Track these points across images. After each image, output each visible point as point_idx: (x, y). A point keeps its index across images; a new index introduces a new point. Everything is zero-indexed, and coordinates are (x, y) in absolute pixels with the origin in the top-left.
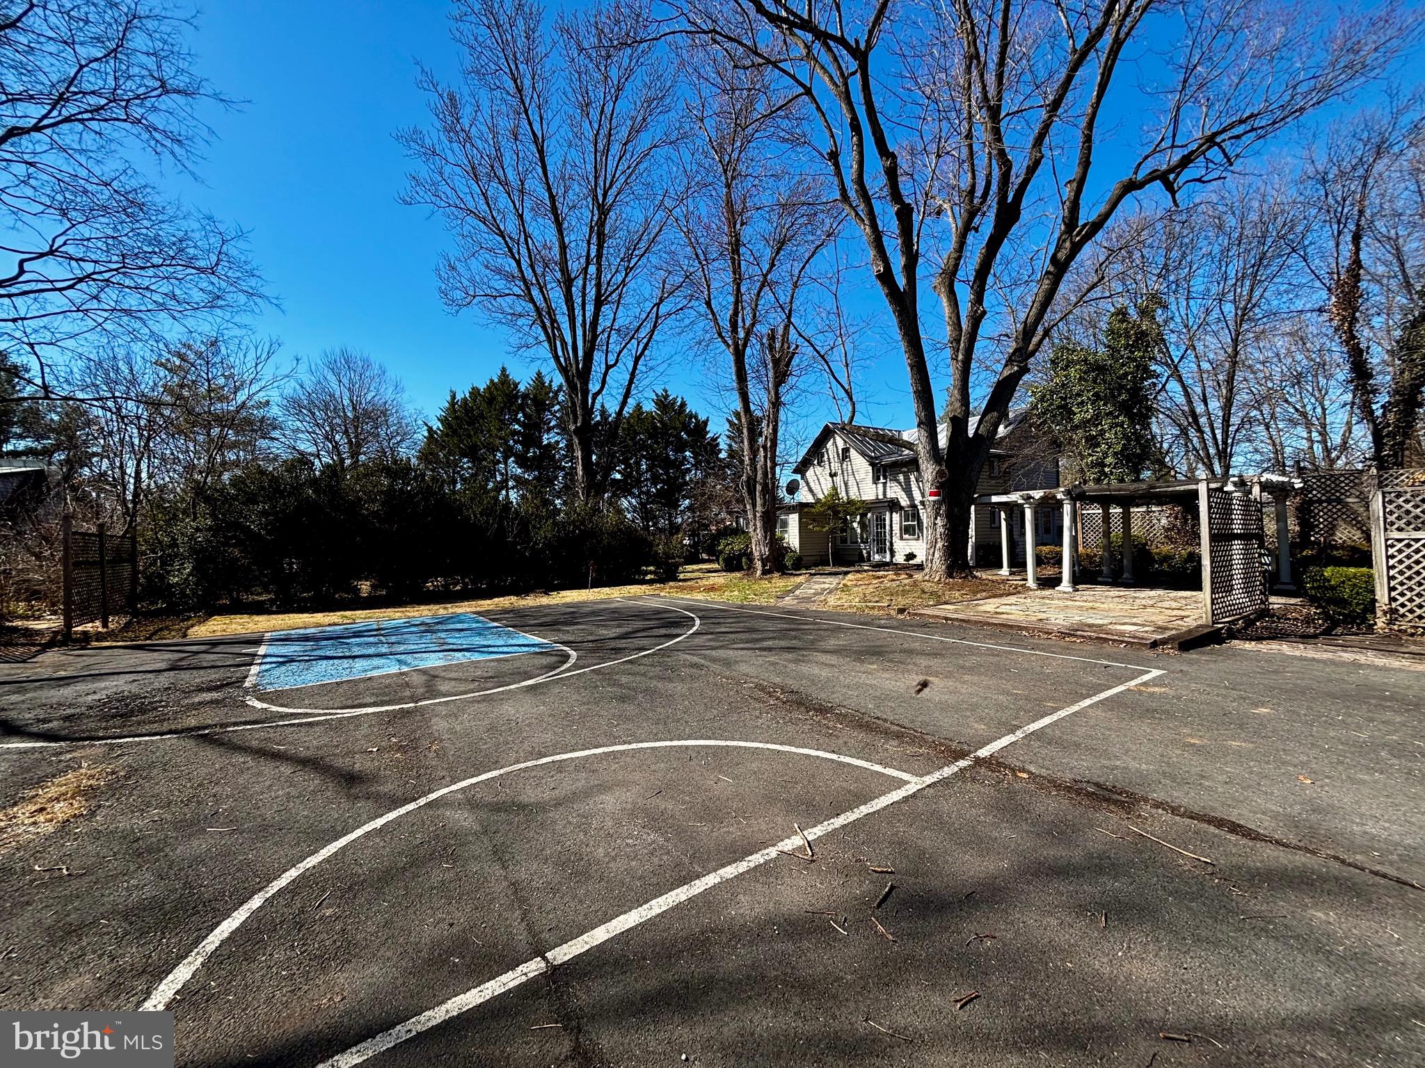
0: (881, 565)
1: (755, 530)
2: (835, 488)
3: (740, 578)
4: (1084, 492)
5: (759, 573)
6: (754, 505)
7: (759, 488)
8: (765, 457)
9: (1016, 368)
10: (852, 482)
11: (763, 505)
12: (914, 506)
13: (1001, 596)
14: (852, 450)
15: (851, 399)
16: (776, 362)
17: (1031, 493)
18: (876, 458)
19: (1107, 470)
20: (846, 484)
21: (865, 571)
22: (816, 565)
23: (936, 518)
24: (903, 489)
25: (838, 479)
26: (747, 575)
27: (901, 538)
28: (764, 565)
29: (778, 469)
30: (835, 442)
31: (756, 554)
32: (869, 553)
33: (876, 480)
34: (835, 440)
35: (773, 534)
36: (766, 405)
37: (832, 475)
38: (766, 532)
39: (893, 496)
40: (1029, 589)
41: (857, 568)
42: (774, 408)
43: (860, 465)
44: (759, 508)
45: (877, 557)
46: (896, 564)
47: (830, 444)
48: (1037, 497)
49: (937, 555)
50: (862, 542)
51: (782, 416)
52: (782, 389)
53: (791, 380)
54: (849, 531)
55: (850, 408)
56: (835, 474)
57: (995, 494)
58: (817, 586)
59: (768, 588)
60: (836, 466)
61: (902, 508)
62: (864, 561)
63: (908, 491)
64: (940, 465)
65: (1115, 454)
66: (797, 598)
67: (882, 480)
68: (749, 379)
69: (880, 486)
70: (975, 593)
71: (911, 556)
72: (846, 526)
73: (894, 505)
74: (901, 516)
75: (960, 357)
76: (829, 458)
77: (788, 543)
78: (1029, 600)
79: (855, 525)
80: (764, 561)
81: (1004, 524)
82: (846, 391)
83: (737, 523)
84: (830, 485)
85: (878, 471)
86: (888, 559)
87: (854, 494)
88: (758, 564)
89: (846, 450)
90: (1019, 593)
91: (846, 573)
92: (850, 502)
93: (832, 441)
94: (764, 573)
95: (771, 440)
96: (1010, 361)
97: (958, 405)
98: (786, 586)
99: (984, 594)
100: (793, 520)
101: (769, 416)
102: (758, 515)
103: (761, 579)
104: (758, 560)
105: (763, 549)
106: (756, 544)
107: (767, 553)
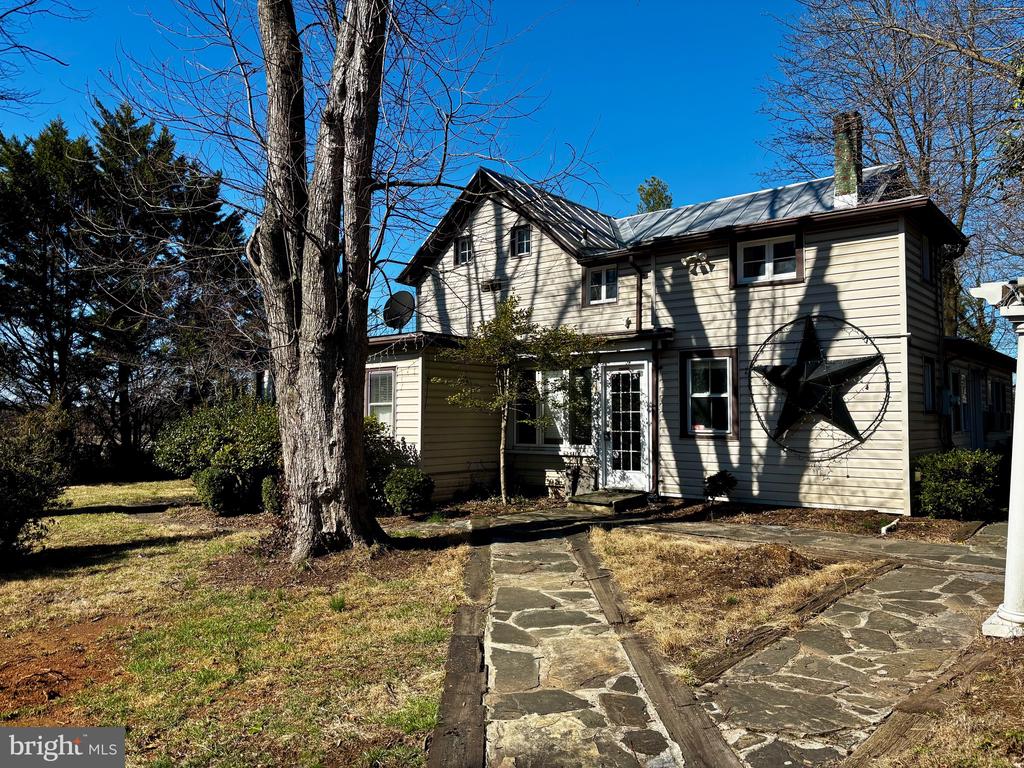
1: (293, 400)
5: (299, 549)
6: (293, 316)
11: (326, 314)
12: (720, 352)
14: (535, 232)
18: (589, 249)
27: (685, 434)
28: (319, 520)
31: (295, 481)
33: (590, 297)
35: (353, 411)
38: (329, 408)
44: (311, 326)
46: (666, 500)
47: (481, 220)
56: (494, 287)
61: (686, 356)
67: (605, 299)
71: (720, 482)
73: (665, 348)
74: (683, 375)
80: (320, 506)
85: (595, 278)
86: (645, 487)
88: (300, 516)
89: (519, 233)
95: (359, 98)
100: (409, 375)
102: (307, 347)
103: (306, 575)
104: (300, 502)
105: (317, 464)
106: (296, 448)
107: (333, 479)
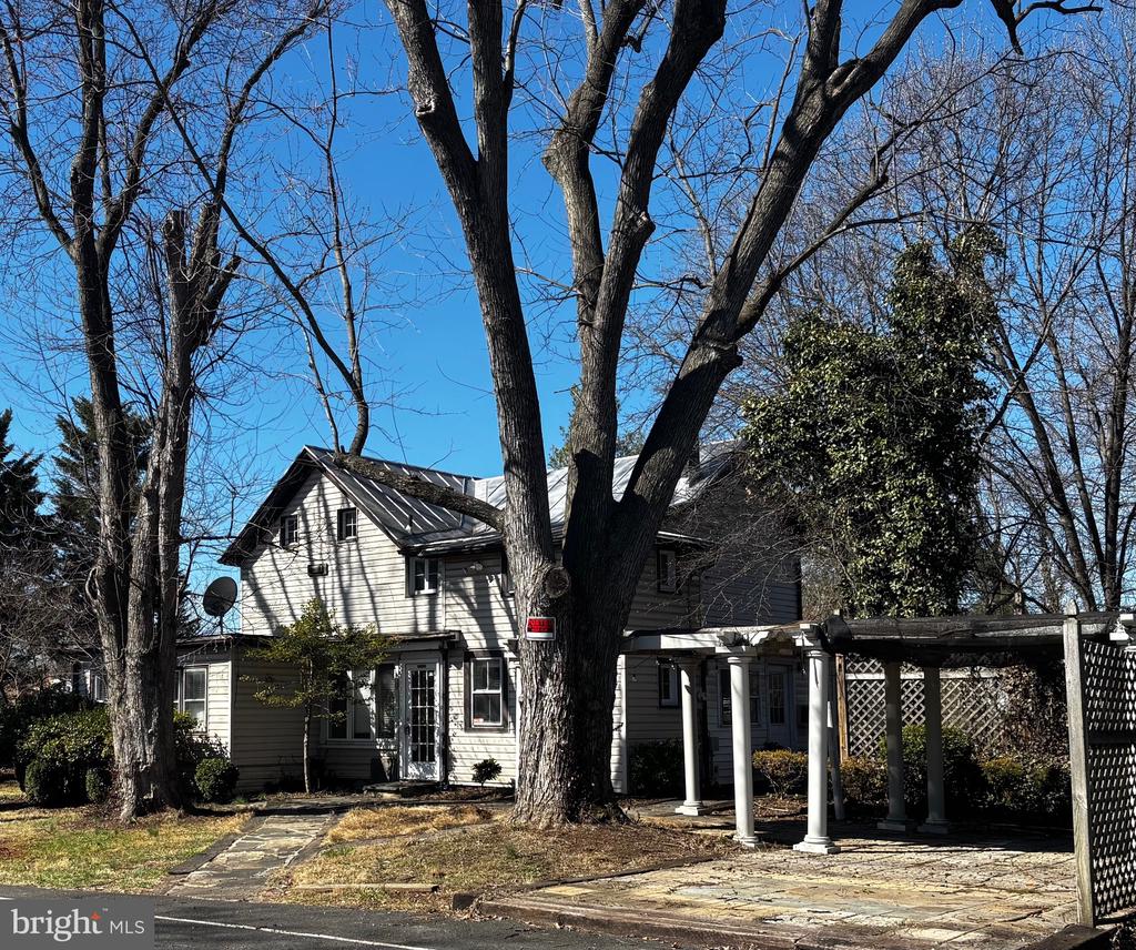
0: (422, 791)
1: (120, 701)
2: (319, 603)
3: (79, 825)
4: (850, 633)
5: (126, 809)
6: (121, 639)
7: (134, 594)
8: (154, 521)
9: (713, 354)
10: (359, 591)
11: (146, 638)
12: (495, 652)
13: (679, 864)
14: (361, 515)
15: (359, 396)
16: (185, 292)
17: (742, 630)
18: (415, 536)
19: (894, 586)
20: (345, 595)
21: (385, 804)
22: (271, 789)
23: (542, 682)
24: (474, 613)
25: (328, 583)
26: (97, 815)
27: (468, 727)
28: (140, 790)
29: (184, 551)
30: (322, 494)
31: (122, 762)
32: (394, 761)
33: (413, 587)
34: (321, 489)
35: (167, 709)
36: (159, 393)
37: (316, 572)
38: (148, 706)
39: (452, 625)
40: (739, 848)
41: (367, 796)
42: (177, 400)
43: (378, 549)
44: (133, 646)
45: (413, 771)
46: (455, 788)
47: (310, 500)
48: (755, 641)
49: (544, 767)
50: (380, 734)
51: (197, 424)
52: (199, 359)
53: (222, 339)
54: (350, 707)
55: (356, 417)
56: (322, 571)
57: (668, 632)
58: (270, 843)
59: (149, 850)
60: (322, 551)
61: (469, 656)
62: (384, 781)
63: (483, 616)
64: (553, 560)
65: (910, 552)
66: (220, 872)
67: (427, 590)
68: (117, 326)
69: (423, 603)
70: (624, 857)
71: (488, 769)
72: (343, 697)
73: (451, 648)
74: (467, 673)
75: (598, 321)
76: (307, 532)
77: (204, 735)
78: (738, 875)
79: (365, 693)
80: (141, 779)
81: (686, 697)
82: (348, 376)
83: (77, 680)
84: (308, 595)
85: (420, 567)
86: (437, 778)
87: (363, 620)
88: (126, 788)
89: (346, 516)
90: (718, 857)
91: (341, 810)
92: (355, 637)
93: (314, 492)
94: (141, 809)
95: (169, 479)
96: (700, 339)
97: (591, 426)
98: (195, 843)
99: (644, 860)
100: (219, 678)
101: (165, 423)
102: (130, 662)
103: (132, 825)
104: (127, 776)
105: (139, 749)
106: (123, 737)
107: (150, 760)
